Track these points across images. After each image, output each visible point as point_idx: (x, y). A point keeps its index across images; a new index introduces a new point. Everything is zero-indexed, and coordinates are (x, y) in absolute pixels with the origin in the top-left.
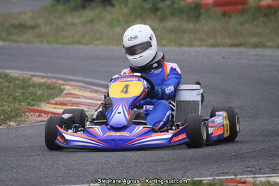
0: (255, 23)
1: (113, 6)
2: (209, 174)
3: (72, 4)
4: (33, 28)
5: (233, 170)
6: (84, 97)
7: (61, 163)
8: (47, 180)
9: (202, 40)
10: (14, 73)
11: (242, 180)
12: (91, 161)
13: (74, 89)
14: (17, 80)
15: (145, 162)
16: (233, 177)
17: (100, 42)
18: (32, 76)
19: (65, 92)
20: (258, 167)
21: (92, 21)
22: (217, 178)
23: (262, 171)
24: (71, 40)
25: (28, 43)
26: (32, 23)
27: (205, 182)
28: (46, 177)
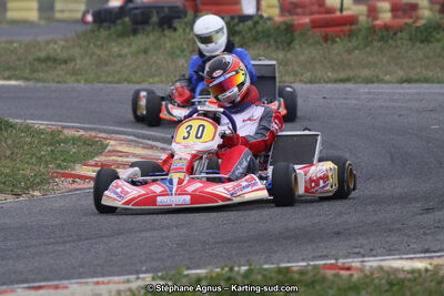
0: (368, 49)
1: (175, 29)
2: (300, 258)
3: (120, 28)
4: (66, 62)
5: (333, 253)
6: (135, 155)
7: (102, 247)
8: (81, 270)
9: (295, 74)
10: (39, 124)
11: (347, 265)
12: (142, 243)
13: (120, 145)
14: (42, 133)
15: (215, 243)
16: (333, 261)
17: (156, 79)
18: (64, 127)
19: (109, 148)
20: (368, 248)
21: (146, 52)
22: (312, 263)
23: (374, 253)
24: (117, 77)
25: (59, 82)
26: (64, 55)
27: (295, 269)
28: (80, 266)
